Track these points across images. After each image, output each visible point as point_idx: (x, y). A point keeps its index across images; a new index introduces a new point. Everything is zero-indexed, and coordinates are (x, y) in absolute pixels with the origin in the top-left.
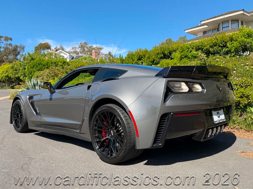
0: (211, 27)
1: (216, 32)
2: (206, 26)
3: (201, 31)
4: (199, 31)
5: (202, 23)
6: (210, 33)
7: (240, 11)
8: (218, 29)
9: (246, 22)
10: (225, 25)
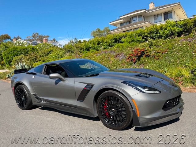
0: (126, 20)
2: (123, 20)
4: (118, 23)
5: (121, 18)
7: (143, 10)
8: (130, 22)
9: (146, 17)
10: (134, 19)
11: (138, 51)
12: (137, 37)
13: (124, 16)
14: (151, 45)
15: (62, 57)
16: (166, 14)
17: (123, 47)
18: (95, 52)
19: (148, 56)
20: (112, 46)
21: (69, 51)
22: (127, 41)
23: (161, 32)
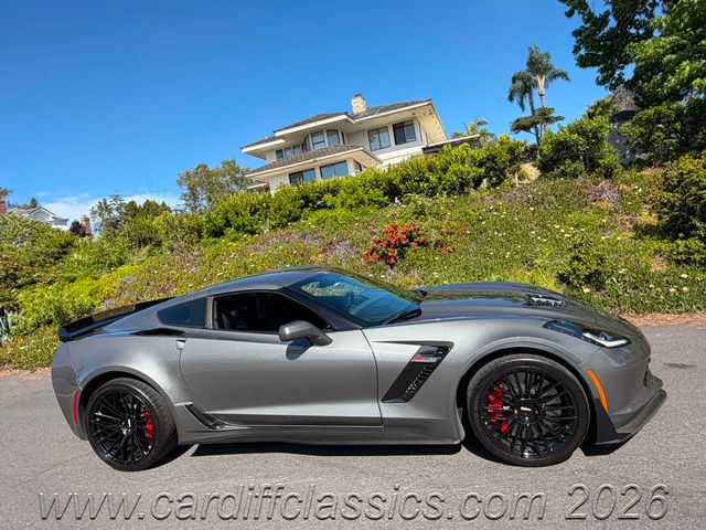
0: (291, 142)
2: (282, 141)
3: (272, 150)
4: (269, 150)
5: (277, 134)
7: (341, 114)
8: (304, 146)
9: (348, 135)
10: (316, 139)
11: (400, 230)
12: (371, 191)
13: (287, 128)
14: (420, 213)
15: (121, 263)
16: (399, 128)
17: (336, 220)
18: (246, 240)
19: (423, 244)
20: (296, 219)
21: (143, 242)
22: (343, 205)
23: (433, 179)
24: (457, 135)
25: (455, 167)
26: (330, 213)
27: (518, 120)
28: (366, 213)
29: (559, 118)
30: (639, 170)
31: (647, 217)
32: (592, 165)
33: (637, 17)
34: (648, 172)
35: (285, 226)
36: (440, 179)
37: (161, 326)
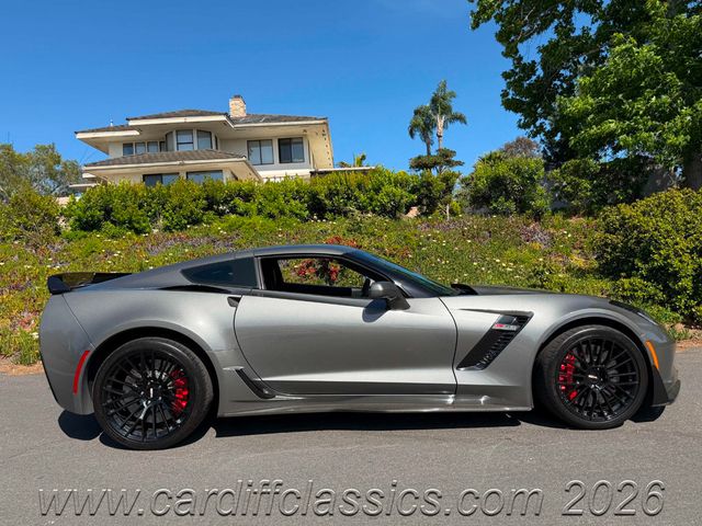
0: (146, 136)
1: (154, 150)
2: (136, 133)
3: (118, 142)
4: (115, 142)
5: (131, 123)
6: (141, 150)
7: (220, 114)
8: (163, 145)
9: (222, 140)
10: (183, 138)
12: (292, 202)
13: (144, 118)
16: (285, 144)
20: (196, 222)
22: (260, 212)
23: (363, 197)
24: (343, 165)
25: (387, 188)
26: (245, 220)
27: (419, 158)
28: (290, 226)
29: (460, 163)
30: (565, 217)
31: (577, 261)
32: (523, 206)
33: (562, 72)
34: (573, 221)
35: (183, 228)
36: (371, 199)
37: (190, 283)
